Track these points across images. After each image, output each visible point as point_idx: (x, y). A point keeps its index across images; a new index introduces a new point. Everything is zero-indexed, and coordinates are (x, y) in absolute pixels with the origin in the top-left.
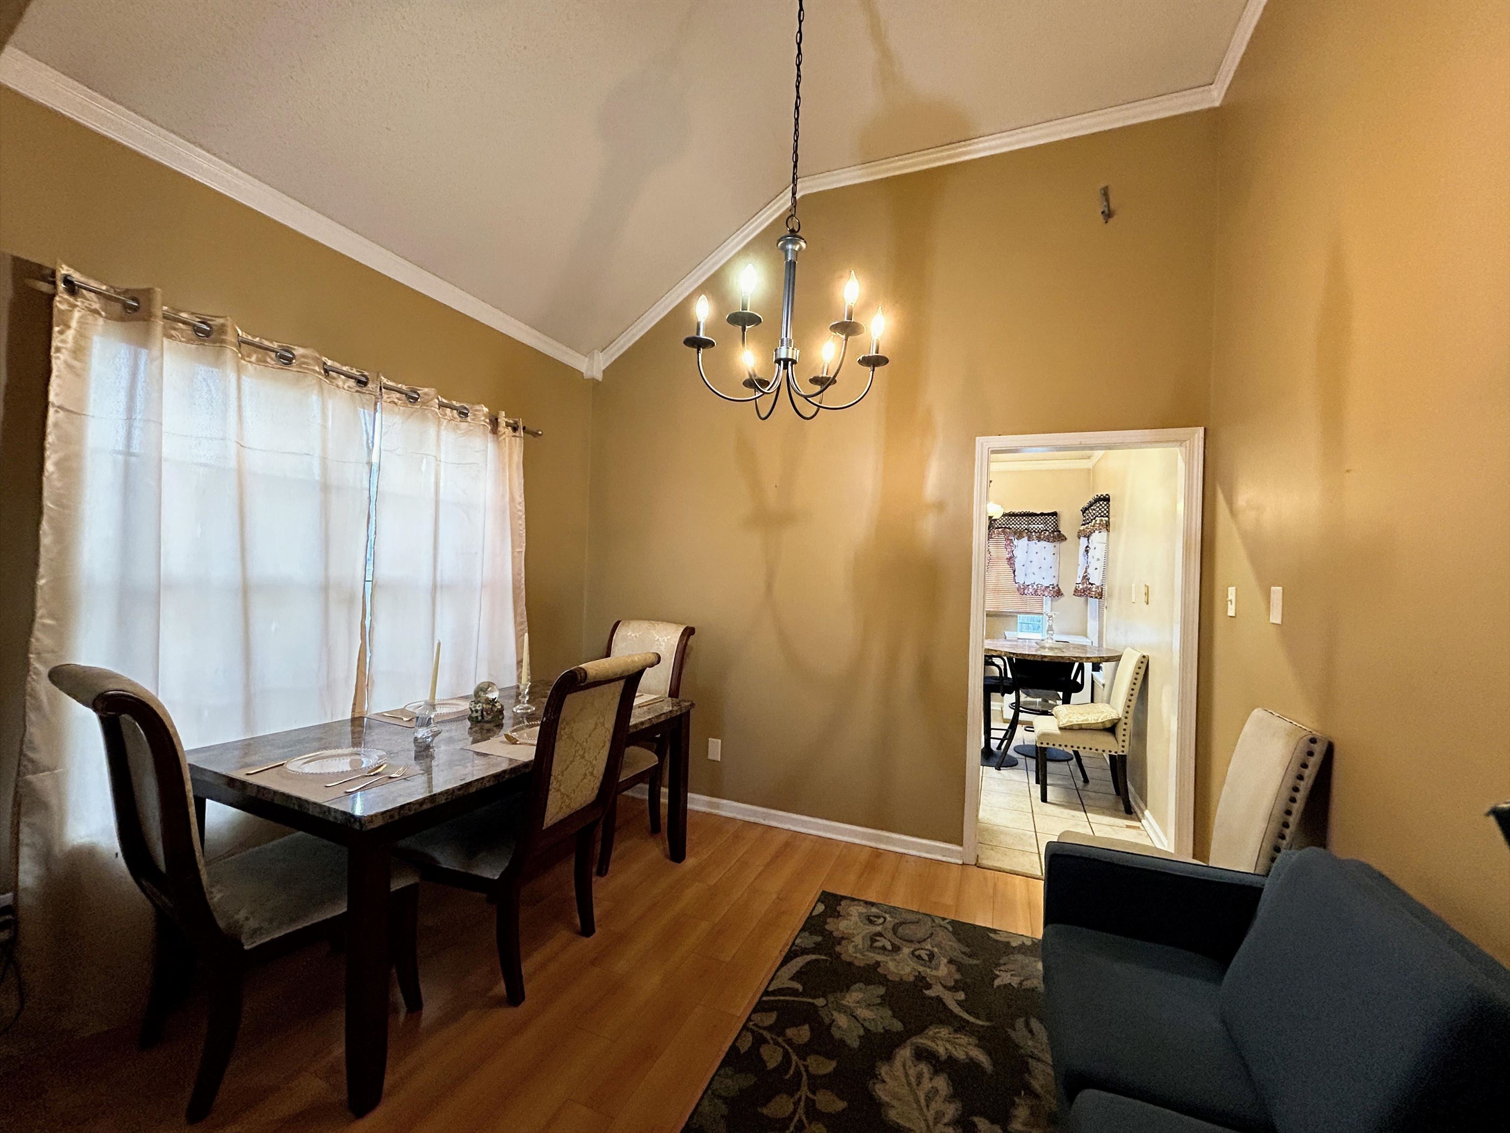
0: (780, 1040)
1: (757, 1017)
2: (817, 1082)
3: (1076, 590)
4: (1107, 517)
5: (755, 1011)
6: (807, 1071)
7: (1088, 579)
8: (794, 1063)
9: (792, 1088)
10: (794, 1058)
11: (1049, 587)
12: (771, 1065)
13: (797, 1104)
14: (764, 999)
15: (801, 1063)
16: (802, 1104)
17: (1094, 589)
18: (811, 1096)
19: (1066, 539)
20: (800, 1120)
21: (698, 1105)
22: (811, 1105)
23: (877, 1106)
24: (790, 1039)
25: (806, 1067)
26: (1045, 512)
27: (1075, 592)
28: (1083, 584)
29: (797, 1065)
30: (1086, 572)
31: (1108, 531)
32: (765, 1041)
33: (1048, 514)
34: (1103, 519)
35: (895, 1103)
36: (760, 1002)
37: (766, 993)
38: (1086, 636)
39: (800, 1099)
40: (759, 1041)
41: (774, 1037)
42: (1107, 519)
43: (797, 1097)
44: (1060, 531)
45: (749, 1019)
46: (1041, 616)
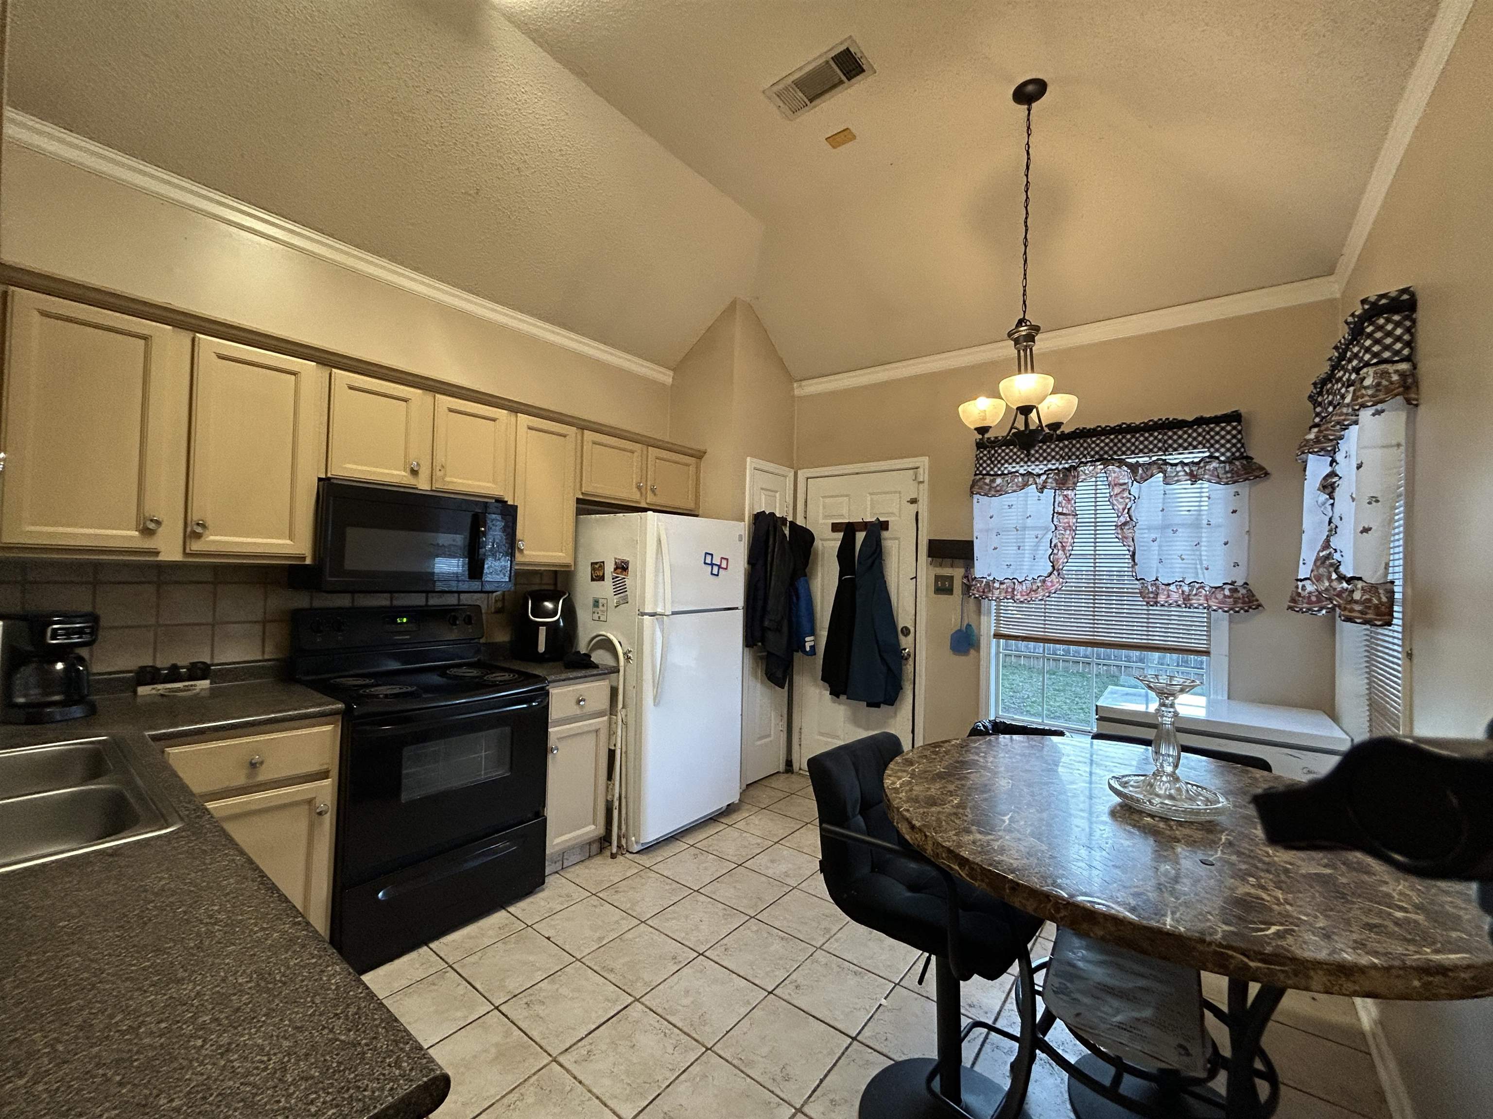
3: (1296, 597)
4: (1407, 359)
7: (1336, 567)
11: (1221, 588)
17: (1357, 596)
19: (1267, 474)
26: (1207, 415)
27: (1293, 600)
28: (1319, 579)
30: (1327, 545)
31: (1412, 404)
33: (1217, 420)
34: (1390, 368)
38: (1334, 716)
42: (1404, 366)
44: (1249, 458)
46: (1204, 658)
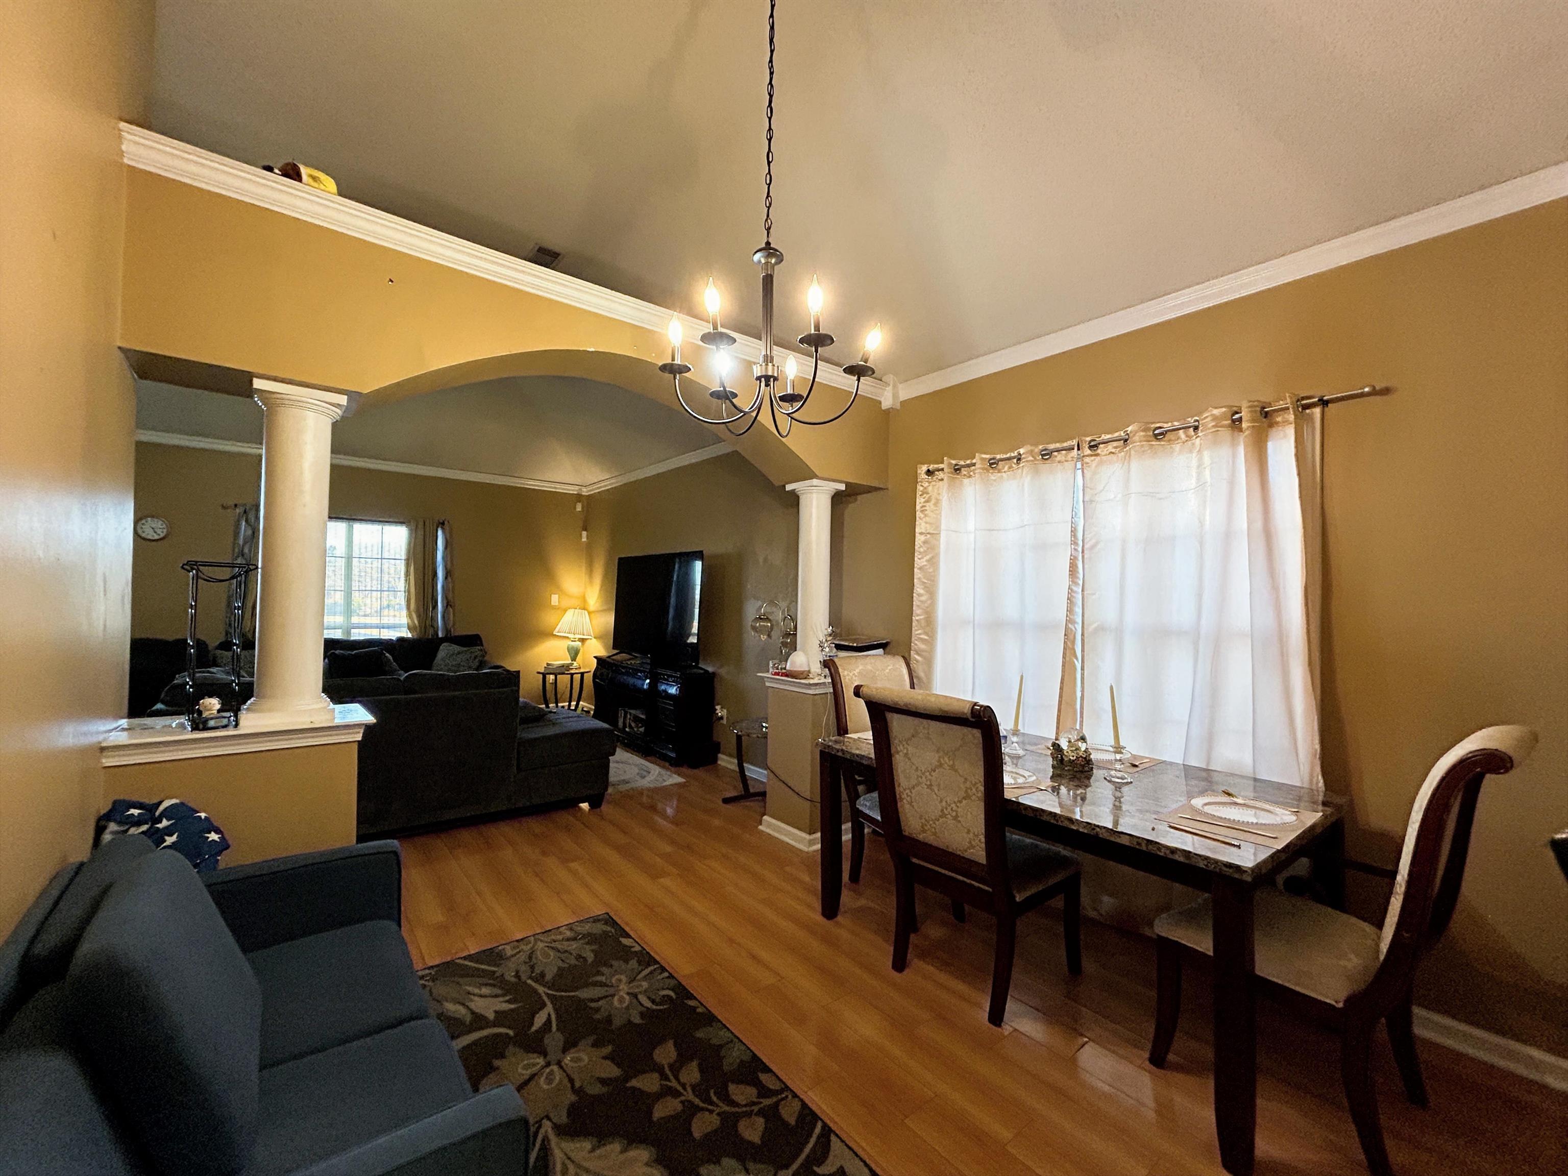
0: (756, 1108)
1: (797, 1106)
2: (691, 1110)
5: (804, 1105)
6: (708, 1110)
8: (721, 1104)
9: (700, 1090)
10: (727, 1108)
12: (732, 1088)
13: (684, 1086)
14: (819, 1125)
15: (718, 1110)
16: (680, 1088)
18: (683, 1098)
20: (669, 1080)
21: (728, 1029)
22: (676, 1094)
23: (633, 1139)
24: (750, 1117)
25: (711, 1112)
29: (717, 1106)
32: (760, 1095)
35: (622, 1157)
36: (815, 1117)
37: (827, 1132)
39: (685, 1089)
40: (764, 1092)
41: (762, 1105)
43: (689, 1089)
45: (795, 1096)
